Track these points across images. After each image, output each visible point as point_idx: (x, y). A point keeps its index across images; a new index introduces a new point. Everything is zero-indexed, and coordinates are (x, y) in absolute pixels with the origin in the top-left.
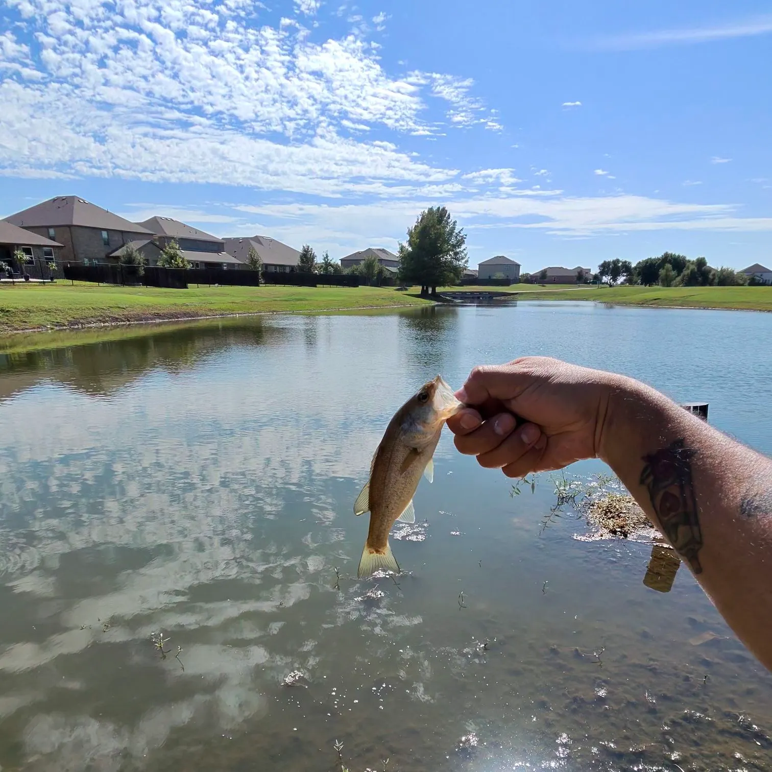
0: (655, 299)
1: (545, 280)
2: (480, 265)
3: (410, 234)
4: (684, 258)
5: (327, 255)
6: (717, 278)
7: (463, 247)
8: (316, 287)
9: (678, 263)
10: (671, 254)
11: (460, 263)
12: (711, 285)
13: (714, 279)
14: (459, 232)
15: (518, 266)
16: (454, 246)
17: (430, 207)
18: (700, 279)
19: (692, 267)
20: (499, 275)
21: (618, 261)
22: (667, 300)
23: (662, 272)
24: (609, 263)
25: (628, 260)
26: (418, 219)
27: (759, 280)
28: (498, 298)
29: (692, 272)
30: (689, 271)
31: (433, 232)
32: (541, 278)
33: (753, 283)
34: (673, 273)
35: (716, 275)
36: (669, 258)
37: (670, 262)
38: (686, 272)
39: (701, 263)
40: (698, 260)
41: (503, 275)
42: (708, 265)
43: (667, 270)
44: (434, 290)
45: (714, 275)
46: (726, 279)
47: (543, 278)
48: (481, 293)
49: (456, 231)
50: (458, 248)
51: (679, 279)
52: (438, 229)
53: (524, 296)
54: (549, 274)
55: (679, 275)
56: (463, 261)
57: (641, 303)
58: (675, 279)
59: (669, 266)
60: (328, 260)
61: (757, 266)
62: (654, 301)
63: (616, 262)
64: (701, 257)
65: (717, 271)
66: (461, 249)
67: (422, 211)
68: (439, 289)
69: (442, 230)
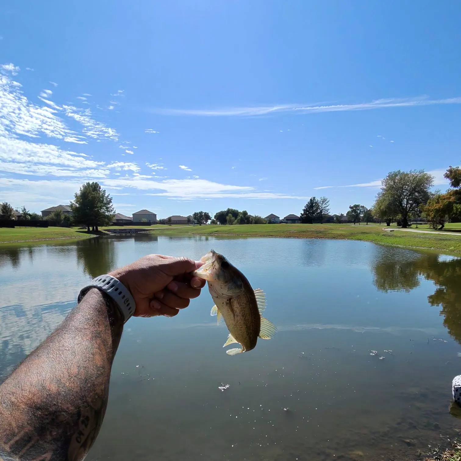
0: (216, 231)
1: (171, 222)
2: (133, 214)
3: (76, 196)
4: (237, 211)
5: (24, 208)
6: (254, 220)
7: (111, 204)
8: (14, 228)
9: (235, 214)
10: (231, 209)
11: (110, 213)
12: (251, 224)
13: (252, 221)
14: (108, 196)
15: (156, 215)
16: (105, 204)
17: (88, 182)
18: (246, 221)
19: (241, 215)
20: (144, 220)
21: (202, 212)
22: (221, 231)
23: (228, 218)
24: (197, 213)
25: (207, 212)
26: (81, 189)
27: (274, 221)
28: (141, 232)
29: (241, 217)
30: (240, 218)
31: (90, 196)
32: (168, 221)
33: (270, 223)
34: (233, 218)
35: (253, 219)
36: (230, 211)
37: (231, 213)
38: (239, 218)
39: (245, 213)
40: (243, 212)
41: (146, 220)
42: (248, 214)
43: (230, 217)
44: (97, 228)
45: (252, 219)
46: (258, 221)
47: (169, 221)
48: (131, 230)
49: (106, 195)
50: (108, 205)
51: (236, 221)
52: (93, 194)
53: (155, 231)
54: (172, 219)
55: (236, 219)
56: (112, 212)
57: (210, 233)
58: (234, 221)
59: (230, 215)
60: (26, 211)
61: (272, 215)
62: (216, 232)
63: (201, 213)
64: (244, 210)
65: (253, 217)
66: (110, 206)
67: (83, 184)
68: (100, 228)
69: (96, 195)
